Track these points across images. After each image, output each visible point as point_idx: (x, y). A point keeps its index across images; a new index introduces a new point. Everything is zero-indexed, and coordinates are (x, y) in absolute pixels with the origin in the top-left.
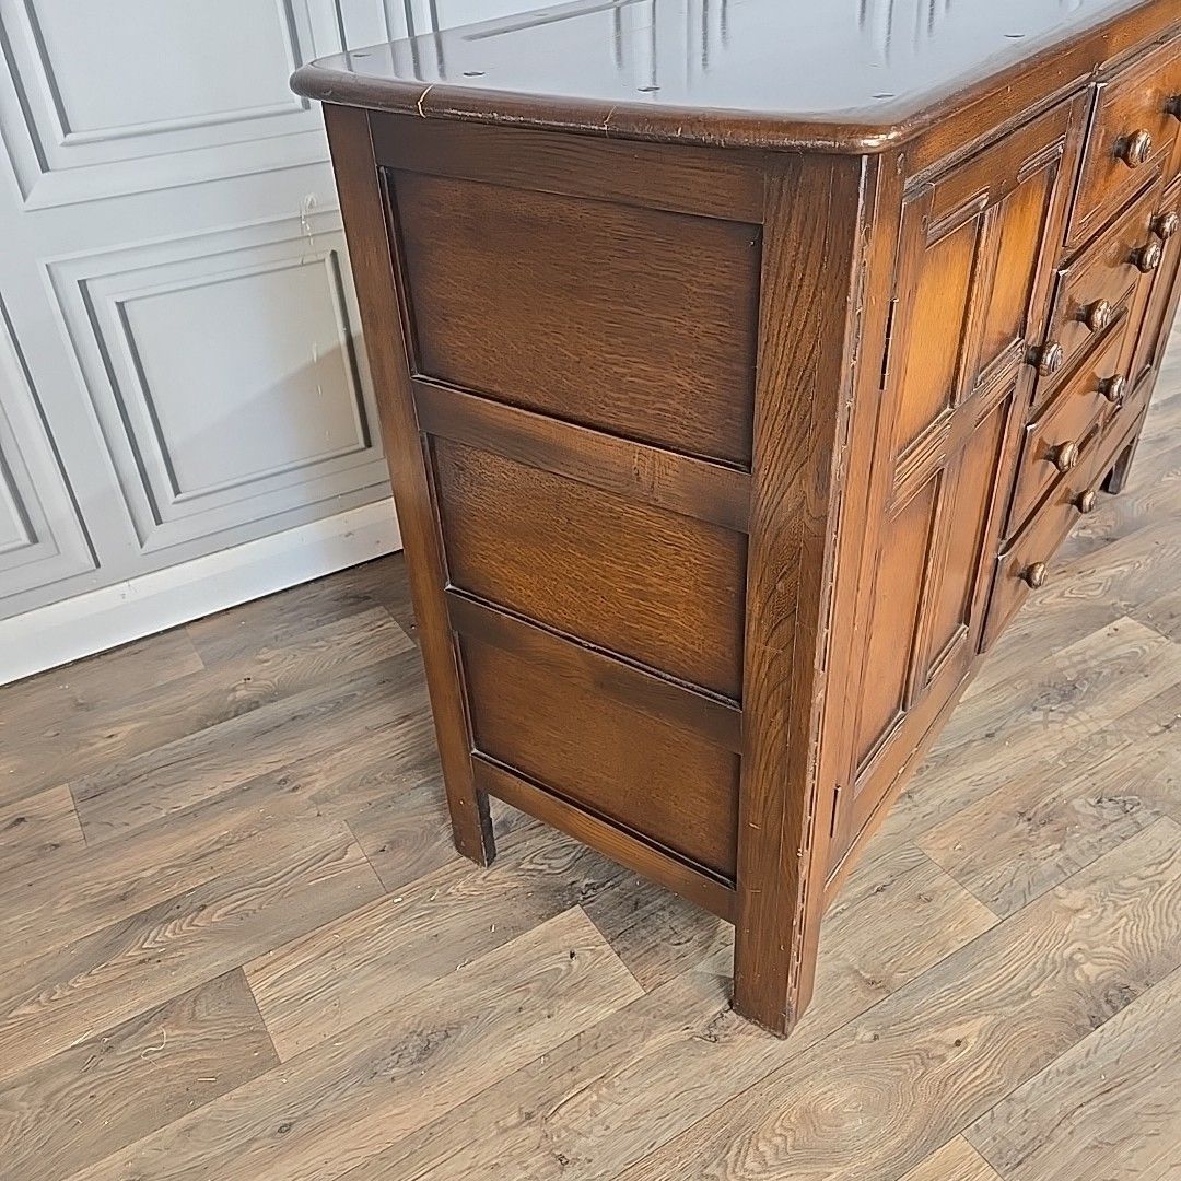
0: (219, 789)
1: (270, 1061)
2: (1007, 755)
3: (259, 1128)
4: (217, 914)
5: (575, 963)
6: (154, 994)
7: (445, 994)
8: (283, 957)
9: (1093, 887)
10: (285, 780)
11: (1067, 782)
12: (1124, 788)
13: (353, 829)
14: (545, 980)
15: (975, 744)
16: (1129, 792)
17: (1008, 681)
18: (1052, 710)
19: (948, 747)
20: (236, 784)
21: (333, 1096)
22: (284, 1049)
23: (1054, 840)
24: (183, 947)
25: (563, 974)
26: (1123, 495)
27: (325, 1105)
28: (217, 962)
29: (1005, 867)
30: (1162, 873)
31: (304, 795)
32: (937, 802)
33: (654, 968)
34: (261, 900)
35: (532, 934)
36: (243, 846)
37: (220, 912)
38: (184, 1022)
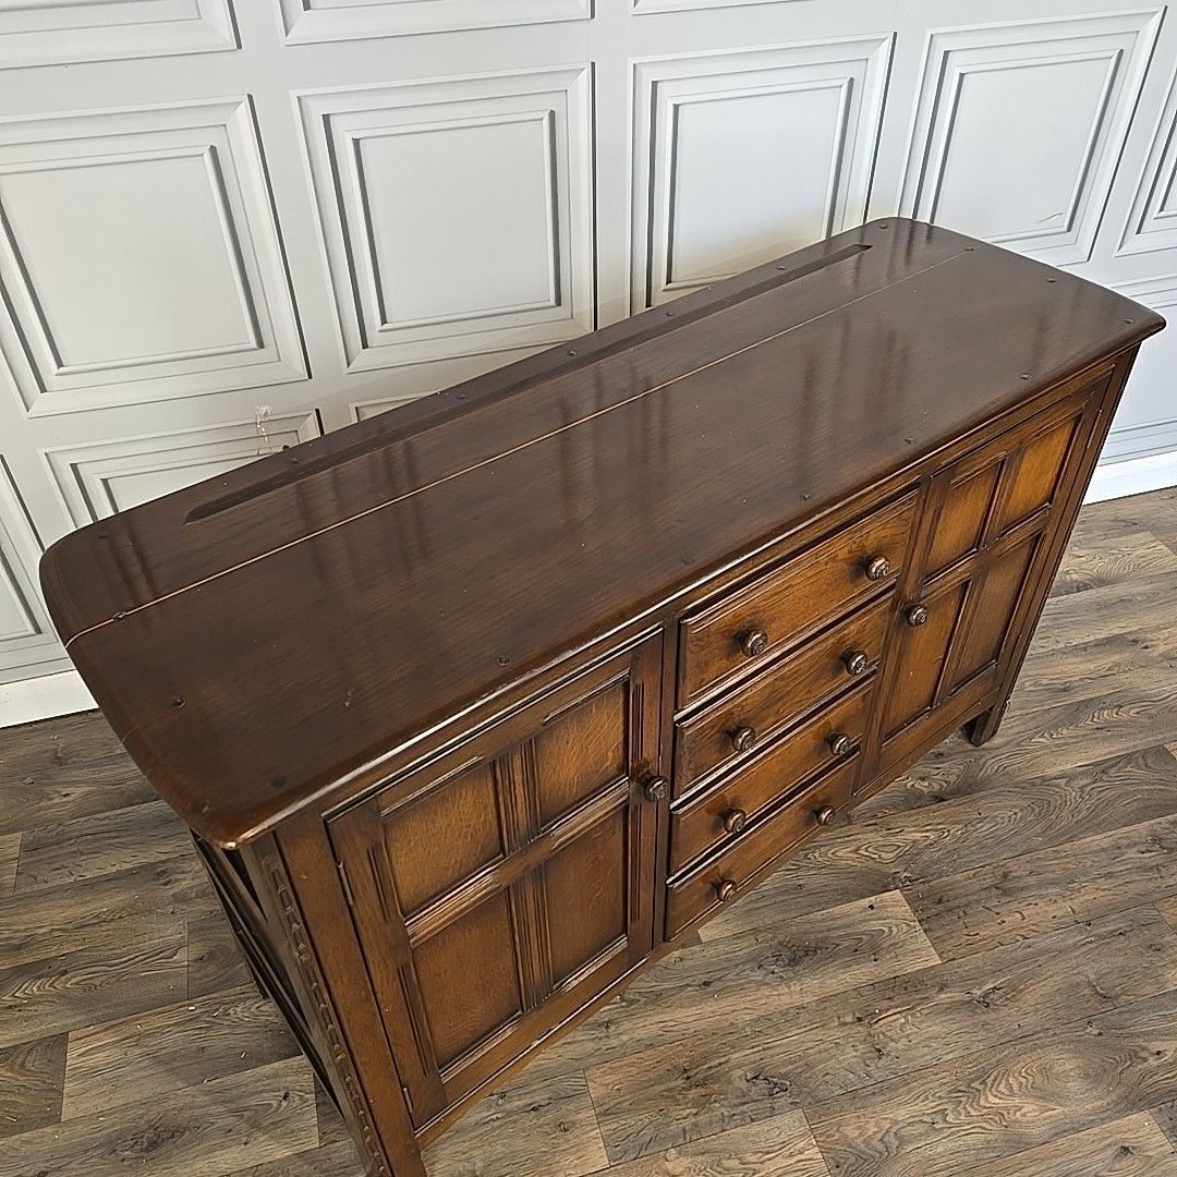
0: (117, 868)
1: (53, 1118)
2: (709, 1007)
3: (27, 1168)
4: (71, 982)
5: (284, 1104)
6: (7, 1037)
7: (187, 1101)
8: (97, 1033)
9: (700, 1158)
10: (164, 872)
11: (743, 1049)
12: (783, 1071)
13: (190, 932)
14: (256, 1111)
15: (690, 989)
16: (785, 1076)
17: (755, 931)
18: (773, 973)
19: (666, 985)
20: (128, 866)
21: (81, 1160)
22: (68, 1111)
23: (696, 1103)
24: (39, 1003)
25: (272, 1110)
26: (984, 749)
27: (73, 1165)
28: (55, 1025)
29: (642, 1117)
30: (762, 1163)
31: (170, 891)
32: (625, 1038)
33: (335, 1126)
34: (105, 978)
35: (268, 1069)
36: (112, 925)
37: (74, 980)
38: (16, 1067)
